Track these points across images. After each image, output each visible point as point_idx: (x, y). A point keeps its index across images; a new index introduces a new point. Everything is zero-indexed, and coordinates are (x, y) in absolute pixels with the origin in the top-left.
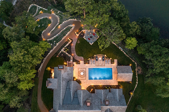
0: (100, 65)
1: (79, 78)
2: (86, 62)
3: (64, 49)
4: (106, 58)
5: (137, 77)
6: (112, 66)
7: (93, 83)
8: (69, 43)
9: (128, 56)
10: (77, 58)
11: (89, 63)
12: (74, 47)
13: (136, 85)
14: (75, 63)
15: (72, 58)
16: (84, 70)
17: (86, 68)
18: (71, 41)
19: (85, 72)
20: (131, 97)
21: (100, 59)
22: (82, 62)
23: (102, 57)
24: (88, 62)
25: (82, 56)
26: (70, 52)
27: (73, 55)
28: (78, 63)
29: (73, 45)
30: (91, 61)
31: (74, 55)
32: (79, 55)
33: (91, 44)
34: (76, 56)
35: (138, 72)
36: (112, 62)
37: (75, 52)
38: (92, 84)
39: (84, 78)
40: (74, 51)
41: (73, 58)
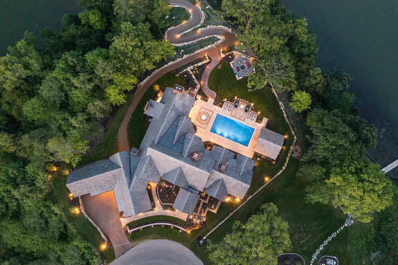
0: (238, 116)
2: (218, 102)
3: (192, 67)
4: (252, 109)
6: (255, 125)
7: (213, 139)
8: (204, 62)
9: (288, 121)
10: (207, 91)
11: (221, 106)
12: (209, 72)
13: (281, 172)
14: (199, 97)
15: (198, 86)
16: (210, 113)
17: (213, 112)
18: (208, 61)
19: (210, 118)
20: (264, 186)
21: (242, 106)
22: (211, 100)
23: (246, 105)
24: (221, 103)
25: (216, 90)
26: (199, 77)
27: (202, 83)
28: (205, 98)
29: (209, 68)
30: (227, 104)
31: (204, 85)
32: (211, 88)
33: (238, 78)
34: (205, 87)
35: (293, 152)
36: (259, 120)
37: (207, 80)
38: (213, 141)
40: (206, 77)
41: (200, 88)
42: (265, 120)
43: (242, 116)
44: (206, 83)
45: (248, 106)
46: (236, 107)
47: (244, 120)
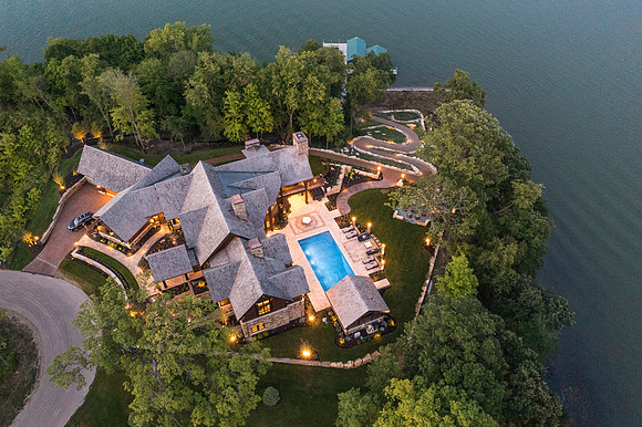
0: (351, 252)
1: (292, 221)
5: (368, 357)
8: (369, 174)
9: (417, 311)
10: (342, 202)
11: (341, 226)
12: (367, 188)
14: (326, 201)
15: (336, 189)
16: (320, 223)
17: (324, 225)
18: (376, 176)
19: (315, 227)
21: (369, 245)
22: (337, 213)
24: (344, 224)
25: (353, 208)
26: (347, 183)
27: (345, 191)
28: (331, 206)
29: (371, 185)
31: (345, 194)
32: (350, 202)
34: (344, 198)
37: (354, 193)
39: (297, 230)
40: (356, 190)
41: (338, 193)
42: (385, 283)
43: (357, 256)
44: (350, 195)
46: (360, 239)
47: (354, 262)
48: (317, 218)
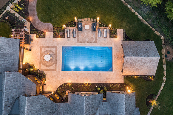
0: (87, 40)
1: (42, 68)
2: (58, 33)
4: (100, 25)
5: (164, 66)
6: (111, 43)
7: (70, 79)
10: (40, 25)
11: (63, 36)
13: (163, 84)
14: (34, 36)
15: (28, 24)
16: (54, 50)
17: (56, 47)
19: (56, 55)
20: (151, 110)
21: (87, 27)
22: (49, 34)
23: (91, 23)
24: (61, 33)
26: (25, 13)
27: (31, 19)
28: (41, 35)
30: (69, 31)
31: (34, 20)
32: (43, 20)
34: (37, 22)
35: (166, 56)
36: (113, 34)
37: (36, 13)
38: (70, 81)
39: (52, 68)
40: (34, 10)
41: (31, 25)
42: (120, 32)
43: (92, 38)
44: (36, 17)
45: (94, 24)
46: (80, 30)
47: (96, 42)
48: (47, 49)
